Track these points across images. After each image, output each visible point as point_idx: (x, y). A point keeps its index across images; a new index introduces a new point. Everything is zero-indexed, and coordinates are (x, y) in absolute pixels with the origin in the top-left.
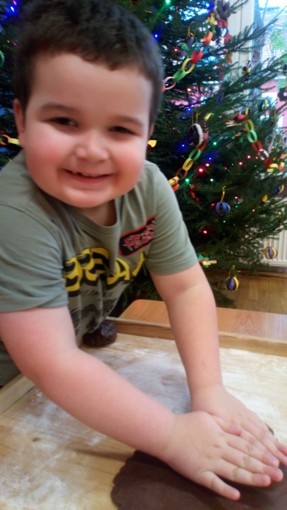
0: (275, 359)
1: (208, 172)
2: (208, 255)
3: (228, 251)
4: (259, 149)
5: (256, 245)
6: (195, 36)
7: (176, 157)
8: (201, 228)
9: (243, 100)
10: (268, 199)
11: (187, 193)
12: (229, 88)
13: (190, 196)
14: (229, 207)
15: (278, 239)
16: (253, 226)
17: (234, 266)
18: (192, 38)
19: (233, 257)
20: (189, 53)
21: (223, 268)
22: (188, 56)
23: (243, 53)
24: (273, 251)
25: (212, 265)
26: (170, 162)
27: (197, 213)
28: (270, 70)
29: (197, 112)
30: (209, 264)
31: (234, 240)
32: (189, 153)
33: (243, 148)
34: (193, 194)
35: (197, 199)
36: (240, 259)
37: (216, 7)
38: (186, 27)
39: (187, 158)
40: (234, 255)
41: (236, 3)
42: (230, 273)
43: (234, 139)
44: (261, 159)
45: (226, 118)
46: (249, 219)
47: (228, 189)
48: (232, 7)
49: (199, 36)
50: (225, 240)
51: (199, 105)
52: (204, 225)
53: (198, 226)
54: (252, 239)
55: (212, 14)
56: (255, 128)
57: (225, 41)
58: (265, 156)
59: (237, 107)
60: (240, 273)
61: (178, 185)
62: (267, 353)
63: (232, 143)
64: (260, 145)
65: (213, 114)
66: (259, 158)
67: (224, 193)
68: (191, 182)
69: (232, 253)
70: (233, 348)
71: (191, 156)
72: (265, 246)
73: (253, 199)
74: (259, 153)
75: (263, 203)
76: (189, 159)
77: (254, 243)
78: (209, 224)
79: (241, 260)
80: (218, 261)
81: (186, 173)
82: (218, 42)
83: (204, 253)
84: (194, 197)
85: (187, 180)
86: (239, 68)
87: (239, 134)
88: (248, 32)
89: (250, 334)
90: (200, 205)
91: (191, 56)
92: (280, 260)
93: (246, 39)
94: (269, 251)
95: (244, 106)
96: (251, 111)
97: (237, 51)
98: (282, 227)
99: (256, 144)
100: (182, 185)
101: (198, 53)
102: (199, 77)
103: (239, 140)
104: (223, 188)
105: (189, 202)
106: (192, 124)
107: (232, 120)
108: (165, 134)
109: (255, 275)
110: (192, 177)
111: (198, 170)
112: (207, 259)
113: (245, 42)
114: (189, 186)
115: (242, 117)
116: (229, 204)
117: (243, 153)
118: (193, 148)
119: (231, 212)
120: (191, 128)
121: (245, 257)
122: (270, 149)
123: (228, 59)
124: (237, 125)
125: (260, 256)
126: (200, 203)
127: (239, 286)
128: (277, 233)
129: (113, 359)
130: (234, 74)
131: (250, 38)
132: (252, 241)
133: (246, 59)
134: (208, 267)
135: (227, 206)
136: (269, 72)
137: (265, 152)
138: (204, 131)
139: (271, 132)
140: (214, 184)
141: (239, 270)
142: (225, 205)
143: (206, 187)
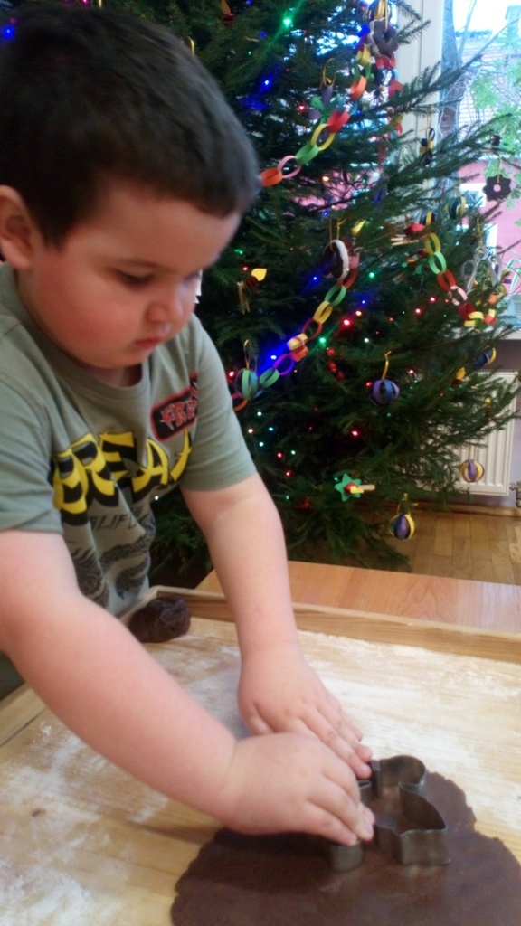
0: (472, 662)
1: (360, 327)
2: (358, 475)
3: (397, 467)
4: (449, 286)
5: (447, 457)
6: (336, 84)
7: (301, 299)
8: (347, 426)
9: (423, 197)
10: (465, 376)
11: (322, 362)
12: (397, 175)
13: (328, 368)
14: (397, 389)
15: (486, 446)
16: (441, 423)
17: (406, 495)
18: (331, 87)
19: (405, 478)
20: (324, 114)
21: (387, 499)
22: (323, 120)
23: (422, 115)
24: (477, 469)
25: (366, 493)
26: (291, 307)
27: (340, 399)
28: (470, 146)
29: (339, 219)
30: (362, 491)
31: (407, 448)
32: (326, 292)
33: (422, 284)
34: (333, 365)
35: (341, 374)
36: (418, 482)
37: (372, 33)
38: (321, 67)
39: (322, 300)
40: (407, 474)
41: (408, 26)
42: (399, 507)
43: (406, 268)
44: (453, 304)
45: (392, 230)
46: (434, 411)
47: (394, 357)
48: (402, 32)
49: (342, 84)
50: (389, 448)
51: (345, 206)
52: (352, 421)
53: (342, 422)
54: (439, 447)
55: (365, 45)
56: (443, 247)
57: (390, 93)
58: (460, 299)
59: (412, 210)
60: (416, 508)
61: (306, 349)
62: (459, 653)
63: (402, 274)
64: (451, 279)
65: (368, 223)
66: (450, 301)
67: (387, 363)
68: (329, 344)
69: (404, 471)
70: (397, 643)
71: (328, 297)
72: (464, 459)
73: (439, 374)
74: (450, 293)
75: (457, 382)
76: (325, 304)
77: (444, 453)
78: (360, 420)
79: (419, 484)
80: (378, 486)
81: (320, 328)
82: (378, 94)
83: (353, 472)
84: (334, 370)
85: (323, 340)
86: (416, 140)
87: (415, 258)
88: (430, 77)
89: (429, 619)
90: (346, 385)
91: (329, 119)
92: (490, 484)
93: (427, 90)
94: (469, 467)
95: (425, 208)
96: (436, 218)
97: (410, 110)
98: (492, 424)
99: (445, 277)
100: (313, 350)
101: (340, 113)
102: (342, 156)
103: (414, 269)
104: (386, 355)
105: (325, 380)
106: (328, 240)
107: (401, 234)
108: (282, 257)
109: (445, 511)
110: (332, 335)
111: (342, 323)
112: (358, 481)
113: (425, 96)
114: (325, 350)
115: (419, 227)
116: (397, 383)
117: (422, 292)
118: (332, 283)
119: (401, 398)
120: (329, 247)
121: (427, 478)
122: (469, 286)
123: (395, 125)
124: (411, 242)
125: (454, 476)
126: (345, 381)
127: (416, 531)
128: (484, 435)
129: (182, 664)
130: (405, 151)
131: (434, 89)
132: (440, 451)
133: (426, 125)
134: (359, 496)
135: (393, 388)
136: (468, 149)
137: (461, 292)
138: (351, 254)
139: (471, 255)
140: (370, 347)
141: (414, 501)
142: (389, 385)
143: (356, 354)
